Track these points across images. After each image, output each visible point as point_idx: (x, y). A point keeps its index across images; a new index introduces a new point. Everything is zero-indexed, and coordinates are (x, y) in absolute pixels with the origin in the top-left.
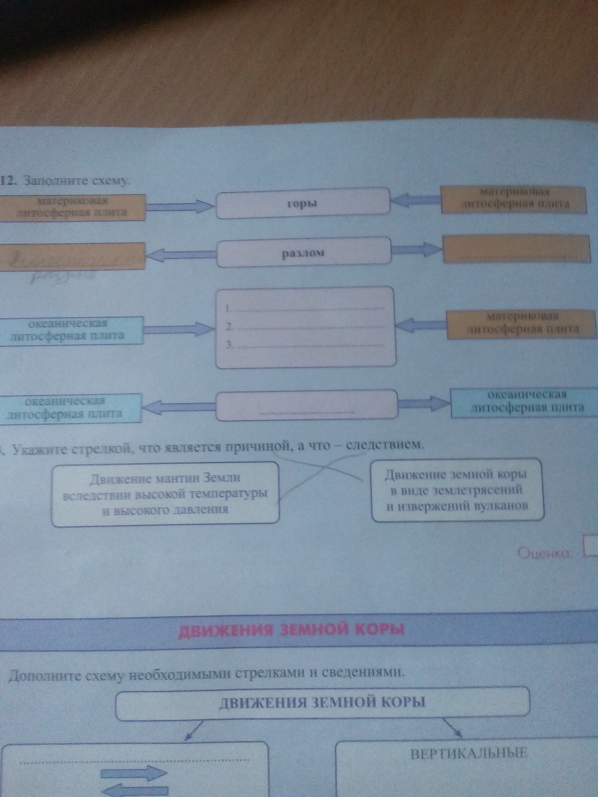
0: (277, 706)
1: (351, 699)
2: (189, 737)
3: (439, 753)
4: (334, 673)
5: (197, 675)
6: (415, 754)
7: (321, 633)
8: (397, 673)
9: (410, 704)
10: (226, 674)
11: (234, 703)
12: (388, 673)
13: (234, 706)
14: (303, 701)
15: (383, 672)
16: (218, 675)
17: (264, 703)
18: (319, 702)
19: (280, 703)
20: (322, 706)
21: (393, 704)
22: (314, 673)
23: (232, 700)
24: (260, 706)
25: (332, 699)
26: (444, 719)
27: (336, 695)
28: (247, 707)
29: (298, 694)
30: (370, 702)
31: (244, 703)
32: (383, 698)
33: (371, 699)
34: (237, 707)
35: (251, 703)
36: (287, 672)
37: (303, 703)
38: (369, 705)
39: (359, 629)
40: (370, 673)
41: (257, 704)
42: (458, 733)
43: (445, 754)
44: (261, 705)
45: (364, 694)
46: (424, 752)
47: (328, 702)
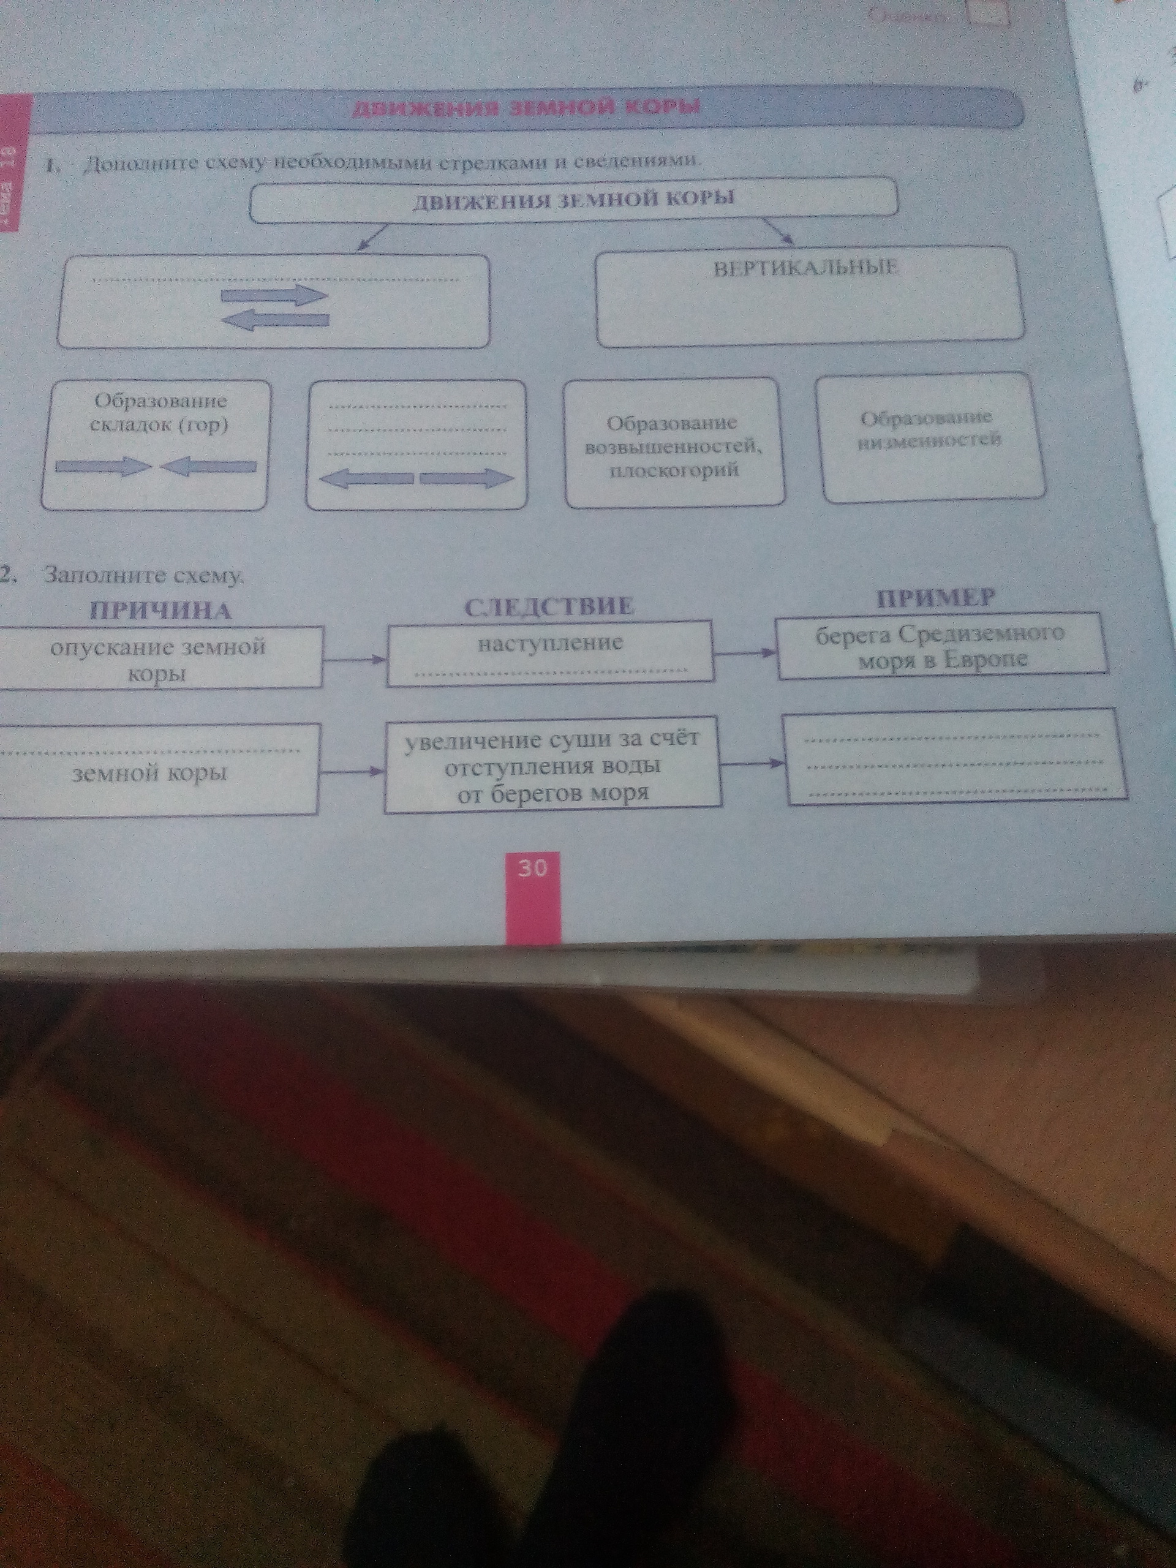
0: (504, 206)
1: (620, 195)
2: (364, 245)
3: (759, 267)
4: (591, 163)
5: (380, 164)
6: (721, 270)
7: (572, 112)
8: (691, 161)
9: (711, 201)
10: (426, 165)
11: (436, 203)
12: (678, 161)
13: (437, 206)
14: (543, 199)
15: (668, 161)
16: (412, 165)
17: (484, 203)
18: (570, 200)
19: (509, 202)
20: (574, 205)
21: (685, 201)
22: (561, 163)
23: (433, 198)
24: (476, 206)
25: (591, 197)
26: (765, 219)
27: (596, 191)
28: (457, 207)
29: (536, 192)
30: (650, 199)
31: (452, 203)
32: (669, 194)
33: (650, 196)
34: (440, 208)
35: (463, 203)
36: (519, 163)
37: (545, 202)
38: (647, 203)
39: (631, 107)
40: (649, 161)
41: (473, 203)
42: (788, 239)
43: (769, 268)
44: (480, 207)
45: (641, 189)
46: (736, 266)
47: (584, 200)
